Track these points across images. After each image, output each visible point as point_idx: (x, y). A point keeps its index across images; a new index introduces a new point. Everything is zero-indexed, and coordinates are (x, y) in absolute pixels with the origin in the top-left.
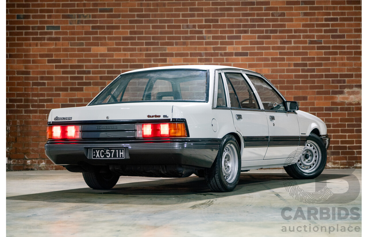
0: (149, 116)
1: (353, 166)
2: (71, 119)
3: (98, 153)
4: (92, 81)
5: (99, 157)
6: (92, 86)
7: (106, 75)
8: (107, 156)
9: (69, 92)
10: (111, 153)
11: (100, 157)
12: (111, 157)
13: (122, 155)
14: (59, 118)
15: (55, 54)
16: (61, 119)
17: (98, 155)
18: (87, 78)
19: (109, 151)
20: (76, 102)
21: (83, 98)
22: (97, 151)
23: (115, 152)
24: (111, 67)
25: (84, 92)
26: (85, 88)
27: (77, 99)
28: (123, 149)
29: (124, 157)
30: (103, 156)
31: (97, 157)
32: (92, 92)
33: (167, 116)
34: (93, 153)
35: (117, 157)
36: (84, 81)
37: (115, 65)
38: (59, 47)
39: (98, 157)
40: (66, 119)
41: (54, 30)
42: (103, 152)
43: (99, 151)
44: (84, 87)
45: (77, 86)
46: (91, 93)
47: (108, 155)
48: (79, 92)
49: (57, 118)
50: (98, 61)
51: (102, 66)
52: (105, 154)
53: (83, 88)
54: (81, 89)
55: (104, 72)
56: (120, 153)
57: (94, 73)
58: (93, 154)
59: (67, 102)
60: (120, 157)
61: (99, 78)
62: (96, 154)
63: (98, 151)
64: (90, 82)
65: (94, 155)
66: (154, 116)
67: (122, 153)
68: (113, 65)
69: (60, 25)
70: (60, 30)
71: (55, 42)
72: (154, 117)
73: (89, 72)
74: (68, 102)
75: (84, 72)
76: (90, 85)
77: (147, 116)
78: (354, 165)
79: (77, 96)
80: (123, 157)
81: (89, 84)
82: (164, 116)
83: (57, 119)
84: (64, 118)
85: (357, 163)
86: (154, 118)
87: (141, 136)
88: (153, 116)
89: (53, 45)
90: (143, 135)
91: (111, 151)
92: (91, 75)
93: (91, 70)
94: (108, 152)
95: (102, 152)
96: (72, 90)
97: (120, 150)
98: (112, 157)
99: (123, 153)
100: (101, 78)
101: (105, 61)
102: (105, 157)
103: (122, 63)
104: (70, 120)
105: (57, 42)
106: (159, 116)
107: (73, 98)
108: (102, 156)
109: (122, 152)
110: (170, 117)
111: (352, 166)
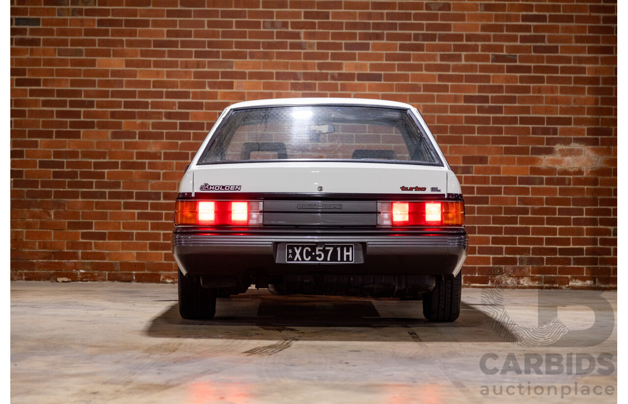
0: (403, 188)
1: (567, 286)
2: (239, 189)
3: (298, 252)
4: (96, 120)
5: (300, 259)
6: (96, 129)
7: (123, 109)
8: (317, 258)
9: (54, 139)
10: (326, 252)
11: (303, 260)
12: (325, 259)
13: (348, 256)
14: (212, 187)
15: (29, 69)
16: (217, 188)
17: (298, 256)
18: (87, 114)
19: (322, 248)
20: (66, 158)
21: (80, 150)
22: (295, 248)
23: (335, 252)
24: (132, 94)
25: (82, 139)
26: (84, 132)
27: (68, 151)
28: (352, 246)
29: (352, 261)
30: (310, 257)
31: (295, 259)
32: (97, 140)
33: (438, 189)
34: (288, 251)
35: (339, 259)
36: (82, 119)
37: (139, 91)
38: (38, 57)
39: (298, 260)
40: (227, 188)
41: (29, 25)
42: (310, 250)
43: (300, 248)
44: (82, 131)
45: (69, 129)
46: (95, 141)
47: (320, 256)
48: (72, 140)
49: (206, 186)
50: (108, 84)
51: (115, 94)
52: (313, 254)
53: (80, 132)
54: (77, 135)
55: (118, 104)
56: (345, 253)
57: (100, 105)
58: (288, 254)
59: (50, 158)
60: (345, 259)
61: (109, 114)
62: (294, 254)
63: (298, 250)
64: (94, 122)
65: (290, 256)
66: (413, 188)
67: (348, 253)
68: (135, 91)
69: (41, 17)
70: (41, 27)
71: (29, 47)
72: (414, 190)
73: (91, 104)
74: (52, 157)
75: (82, 104)
76: (93, 128)
77: (401, 188)
78: (568, 284)
79: (69, 148)
80: (351, 259)
81: (90, 125)
82: (433, 189)
83: (206, 188)
84: (223, 187)
85: (574, 280)
86: (414, 192)
87: (387, 223)
88: (411, 189)
89: (27, 54)
90: (392, 221)
91: (327, 248)
92: (95, 109)
93: (95, 99)
94: (319, 250)
95: (307, 250)
96: (59, 134)
97: (345, 248)
98: (329, 259)
99: (350, 253)
100: (113, 115)
101: (120, 84)
102: (314, 259)
103: (152, 89)
104: (237, 191)
105: (34, 47)
106: (423, 188)
107: (62, 150)
108: (307, 257)
109: (348, 251)
110: (443, 191)
111: (566, 284)
